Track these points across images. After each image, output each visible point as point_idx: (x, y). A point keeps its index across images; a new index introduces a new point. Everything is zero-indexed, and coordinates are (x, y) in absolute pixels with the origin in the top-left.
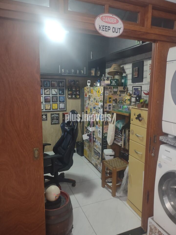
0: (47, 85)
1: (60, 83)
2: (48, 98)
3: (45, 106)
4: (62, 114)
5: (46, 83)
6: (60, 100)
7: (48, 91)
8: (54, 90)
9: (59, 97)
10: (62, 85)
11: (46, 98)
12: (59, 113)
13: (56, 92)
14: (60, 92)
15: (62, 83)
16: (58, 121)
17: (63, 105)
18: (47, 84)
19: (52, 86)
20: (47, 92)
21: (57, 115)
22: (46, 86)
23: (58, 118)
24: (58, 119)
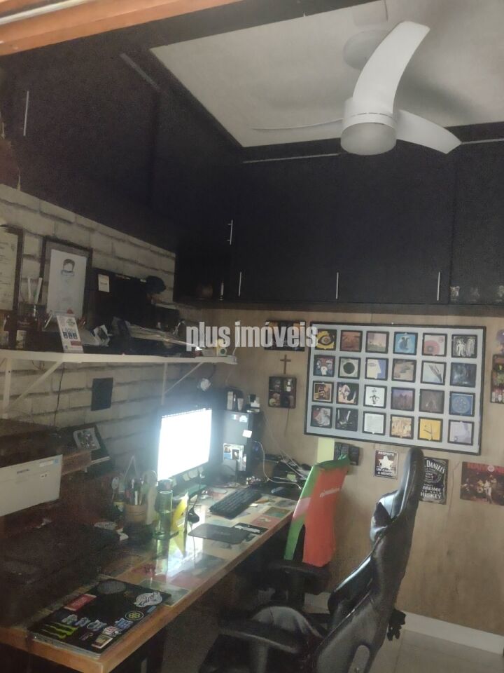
0: (407, 349)
1: (457, 343)
2: (405, 393)
3: (391, 422)
4: (461, 465)
5: (401, 341)
6: (453, 407)
7: (408, 369)
8: (432, 368)
9: (451, 395)
10: (466, 348)
11: (397, 393)
12: (447, 461)
13: (439, 376)
14: (456, 376)
15: (465, 342)
16: (439, 490)
17: (466, 428)
18: (404, 345)
19: (425, 352)
20: (404, 371)
21: (437, 467)
22: (401, 351)
23: (442, 480)
24: (441, 482)
